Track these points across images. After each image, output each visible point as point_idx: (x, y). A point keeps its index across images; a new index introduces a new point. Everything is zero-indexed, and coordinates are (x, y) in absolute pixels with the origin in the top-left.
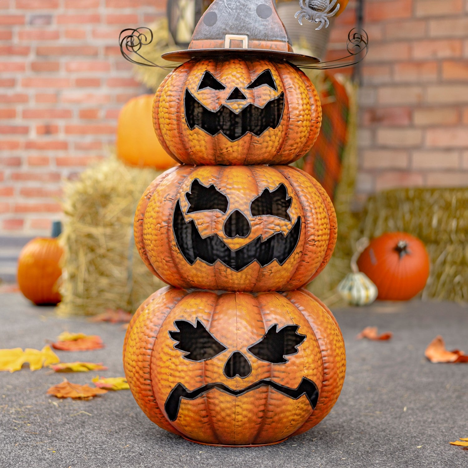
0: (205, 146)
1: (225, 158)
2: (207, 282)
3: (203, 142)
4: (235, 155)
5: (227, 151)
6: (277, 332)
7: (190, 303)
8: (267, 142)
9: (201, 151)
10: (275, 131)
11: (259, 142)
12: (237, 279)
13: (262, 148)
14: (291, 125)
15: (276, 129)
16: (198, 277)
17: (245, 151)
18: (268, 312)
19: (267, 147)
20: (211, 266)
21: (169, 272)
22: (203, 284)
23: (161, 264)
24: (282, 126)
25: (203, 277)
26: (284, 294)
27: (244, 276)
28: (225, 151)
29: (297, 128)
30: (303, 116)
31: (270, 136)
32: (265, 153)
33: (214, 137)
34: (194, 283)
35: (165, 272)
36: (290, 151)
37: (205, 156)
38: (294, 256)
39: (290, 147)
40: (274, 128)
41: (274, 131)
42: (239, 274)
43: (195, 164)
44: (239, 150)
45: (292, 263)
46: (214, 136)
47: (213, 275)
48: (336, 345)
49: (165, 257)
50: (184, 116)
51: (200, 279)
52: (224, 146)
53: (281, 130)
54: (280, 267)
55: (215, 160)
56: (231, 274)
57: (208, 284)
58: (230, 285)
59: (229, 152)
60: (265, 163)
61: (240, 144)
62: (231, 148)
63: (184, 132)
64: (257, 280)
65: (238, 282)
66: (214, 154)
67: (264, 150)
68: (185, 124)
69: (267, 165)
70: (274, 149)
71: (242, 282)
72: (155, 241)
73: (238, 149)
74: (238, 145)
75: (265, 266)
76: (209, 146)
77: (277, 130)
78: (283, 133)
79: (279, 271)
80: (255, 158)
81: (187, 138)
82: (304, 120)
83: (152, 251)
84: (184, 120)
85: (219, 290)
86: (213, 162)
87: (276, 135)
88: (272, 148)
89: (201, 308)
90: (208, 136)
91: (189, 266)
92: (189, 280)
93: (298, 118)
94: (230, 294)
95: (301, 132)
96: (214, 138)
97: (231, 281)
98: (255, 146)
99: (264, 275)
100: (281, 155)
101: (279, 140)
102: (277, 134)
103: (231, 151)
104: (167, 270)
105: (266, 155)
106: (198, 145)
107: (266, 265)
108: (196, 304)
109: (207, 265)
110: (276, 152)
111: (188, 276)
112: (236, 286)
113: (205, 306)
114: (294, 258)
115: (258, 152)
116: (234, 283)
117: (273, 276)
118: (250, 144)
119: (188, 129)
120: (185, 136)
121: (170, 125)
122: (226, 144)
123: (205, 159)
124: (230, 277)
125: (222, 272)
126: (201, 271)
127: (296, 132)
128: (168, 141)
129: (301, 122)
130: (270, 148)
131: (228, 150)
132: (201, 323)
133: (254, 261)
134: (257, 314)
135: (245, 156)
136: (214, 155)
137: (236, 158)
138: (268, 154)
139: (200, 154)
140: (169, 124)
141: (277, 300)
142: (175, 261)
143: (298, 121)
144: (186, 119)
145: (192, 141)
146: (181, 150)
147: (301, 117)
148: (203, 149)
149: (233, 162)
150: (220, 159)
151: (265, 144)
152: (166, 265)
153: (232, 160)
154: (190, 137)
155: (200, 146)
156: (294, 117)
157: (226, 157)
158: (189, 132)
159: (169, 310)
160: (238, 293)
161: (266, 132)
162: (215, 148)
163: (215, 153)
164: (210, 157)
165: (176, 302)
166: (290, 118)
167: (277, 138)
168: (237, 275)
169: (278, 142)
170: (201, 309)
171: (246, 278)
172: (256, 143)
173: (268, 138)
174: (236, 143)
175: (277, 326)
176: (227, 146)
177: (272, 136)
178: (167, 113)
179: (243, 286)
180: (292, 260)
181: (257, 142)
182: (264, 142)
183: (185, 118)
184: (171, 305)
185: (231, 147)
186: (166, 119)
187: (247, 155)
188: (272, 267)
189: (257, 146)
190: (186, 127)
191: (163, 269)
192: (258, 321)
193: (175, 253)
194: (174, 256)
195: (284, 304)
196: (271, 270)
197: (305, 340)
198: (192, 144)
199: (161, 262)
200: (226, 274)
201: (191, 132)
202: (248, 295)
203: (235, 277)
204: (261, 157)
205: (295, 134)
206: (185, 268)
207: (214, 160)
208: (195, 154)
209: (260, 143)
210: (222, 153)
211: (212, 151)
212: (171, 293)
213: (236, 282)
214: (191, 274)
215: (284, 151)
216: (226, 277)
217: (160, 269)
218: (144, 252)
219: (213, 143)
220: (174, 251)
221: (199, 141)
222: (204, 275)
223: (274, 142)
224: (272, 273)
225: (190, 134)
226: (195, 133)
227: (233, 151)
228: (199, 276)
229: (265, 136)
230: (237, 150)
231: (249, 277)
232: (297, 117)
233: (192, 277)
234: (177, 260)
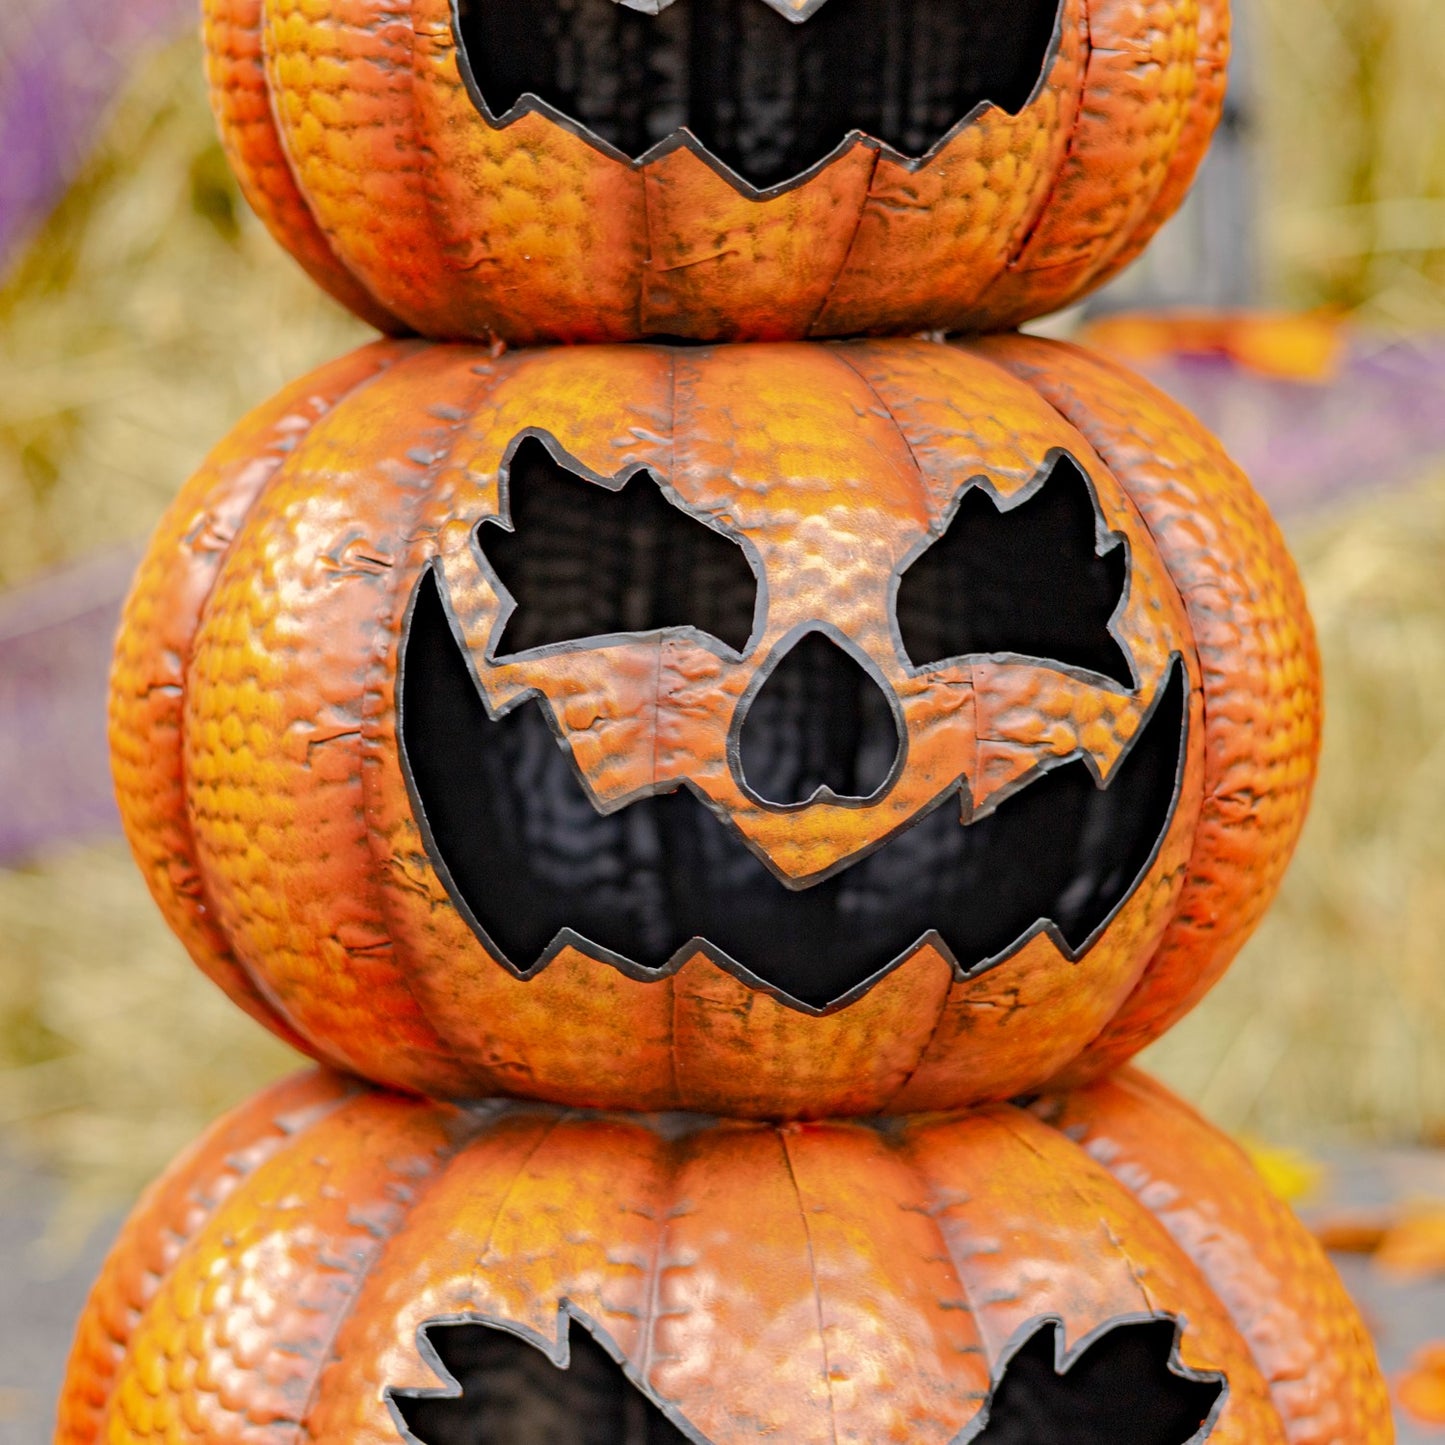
0: (583, 228)
1: (698, 298)
2: (616, 1073)
3: (570, 202)
4: (766, 278)
5: (721, 258)
6: (1062, 1367)
7: (509, 1204)
8: (967, 197)
9: (550, 261)
10: (1021, 129)
11: (913, 193)
12: (807, 1057)
13: (931, 234)
14: (1100, 86)
15: (1025, 113)
16: (558, 1044)
17: (829, 255)
18: (990, 1243)
19: (962, 228)
20: (651, 979)
21: (359, 1013)
22: (588, 1083)
23: (309, 968)
24: (1056, 93)
25: (591, 1046)
26: (1045, 1108)
27: (856, 1037)
28: (703, 253)
29: (1131, 106)
30: (1168, 31)
31: (986, 160)
32: (948, 262)
33: (636, 168)
34: (524, 1075)
35: (337, 1013)
36: (1079, 247)
37: (576, 288)
38: (1147, 897)
39: (1082, 226)
40: (1013, 108)
41: (1015, 125)
42: (829, 1024)
43: (499, 335)
44: (796, 250)
45: (1135, 941)
46: (638, 161)
47: (660, 1030)
48: (1362, 1404)
49: (341, 923)
50: (447, 40)
51: (573, 1059)
52: (702, 221)
53: (1050, 118)
54: (1070, 969)
55: (635, 309)
56: (779, 1029)
57: (618, 1082)
58: (758, 1089)
59: (731, 259)
60: (928, 327)
61: (807, 212)
62: (746, 239)
63: (446, 141)
64: (924, 1050)
65: (815, 1071)
66: (632, 275)
67: (944, 244)
68: (455, 87)
69: (938, 336)
70: (1001, 240)
71: (838, 1068)
72: (282, 824)
73: (789, 244)
74: (795, 220)
75: (978, 966)
76: (610, 224)
77: (1027, 123)
78: (1059, 138)
79: (1058, 993)
80: (882, 293)
81: (469, 173)
82: (1171, 58)
83: (259, 889)
84: (445, 63)
85: (681, 1109)
86: (619, 322)
87: (1021, 151)
88: (993, 230)
89: (583, 1233)
90: (601, 166)
91: (504, 980)
92: (495, 1057)
93: (1138, 44)
94: (747, 1132)
95: (1151, 130)
96: (635, 176)
97: (769, 1067)
98: (893, 222)
99: (967, 1022)
100: (1027, 272)
101: (1034, 183)
102: (1028, 147)
103: (747, 254)
104: (355, 1001)
105: (950, 276)
106: (537, 221)
107: (988, 961)
108: (548, 1211)
109: (629, 972)
110: (1003, 259)
111: (488, 1039)
112: (795, 1091)
113: (606, 1221)
114: (1148, 907)
115: (904, 260)
116: (785, 1078)
117: (1024, 1024)
118: (862, 211)
119: (474, 120)
120: (451, 165)
121: (347, 96)
122: (715, 215)
123: (574, 307)
124: (769, 1043)
125: (718, 1018)
126: (582, 1014)
127: (1124, 128)
128: (330, 194)
129: (1153, 68)
130: (978, 234)
131: (726, 248)
132: (596, 1336)
133: (921, 945)
134: (929, 1261)
135: (820, 286)
136: (632, 281)
137: (770, 299)
138: (961, 268)
139: (547, 279)
140: (343, 87)
141: (1033, 1159)
142: (412, 948)
143: (1141, 63)
144: (459, 60)
145: (495, 194)
146: (412, 249)
147: (1157, 37)
148: (568, 244)
149: (747, 320)
150: (662, 305)
151: (956, 207)
152: (348, 970)
153: (744, 309)
154: (488, 170)
155: (552, 226)
156: (1114, 41)
157: (708, 291)
158: (480, 137)
159: (365, 1244)
160: (797, 1127)
161: (965, 137)
162: (642, 241)
163: (640, 265)
164: (606, 293)
165: (406, 1192)
166: (1090, 48)
167: (1028, 169)
168: (811, 1031)
169: (1030, 192)
170: (582, 1243)
171: (863, 1047)
172: (894, 203)
173: (975, 172)
174: (781, 204)
175: (1058, 1333)
176: (720, 225)
177: (1001, 154)
178: (327, 16)
179: (834, 1094)
180: (1137, 921)
181: (909, 199)
182: (946, 193)
183: (454, 51)
184: (375, 1213)
185: (751, 229)
186: (322, 60)
187: (836, 276)
188: (1022, 975)
189: (902, 219)
190: (462, 103)
191: (327, 993)
192: (946, 1307)
193: (414, 904)
194: (401, 921)
195: (1078, 1187)
196: (1015, 991)
197: (1223, 1405)
198: (492, 211)
199: (317, 953)
200: (745, 1030)
201: (496, 138)
202: (850, 1133)
203: (798, 1044)
204: (917, 291)
205: (1118, 145)
206: (475, 994)
207: (625, 312)
208: (508, 274)
209: (921, 200)
210: (681, 271)
211: (624, 258)
212: (366, 1133)
213: (804, 1069)
214: (516, 1025)
215: (1050, 247)
216: (742, 1044)
217: (305, 994)
218: (186, 882)
219: (634, 207)
220: (406, 889)
221: (542, 192)
222: (599, 1034)
223: (1005, 194)
224: (1016, 1006)
225: (488, 153)
226: (523, 146)
227: (758, 258)
228: (571, 1038)
229: (959, 158)
230: (785, 248)
231: (885, 1039)
232: (1137, 36)
233: (520, 1046)
234: (426, 945)
